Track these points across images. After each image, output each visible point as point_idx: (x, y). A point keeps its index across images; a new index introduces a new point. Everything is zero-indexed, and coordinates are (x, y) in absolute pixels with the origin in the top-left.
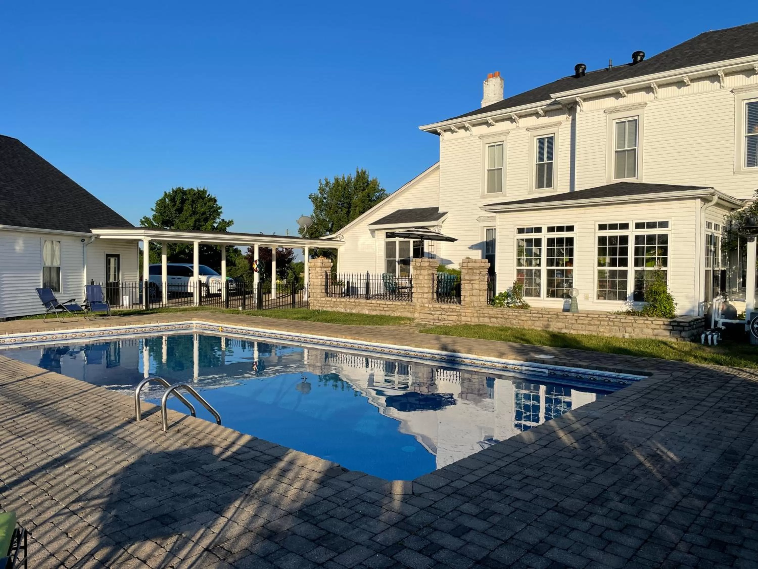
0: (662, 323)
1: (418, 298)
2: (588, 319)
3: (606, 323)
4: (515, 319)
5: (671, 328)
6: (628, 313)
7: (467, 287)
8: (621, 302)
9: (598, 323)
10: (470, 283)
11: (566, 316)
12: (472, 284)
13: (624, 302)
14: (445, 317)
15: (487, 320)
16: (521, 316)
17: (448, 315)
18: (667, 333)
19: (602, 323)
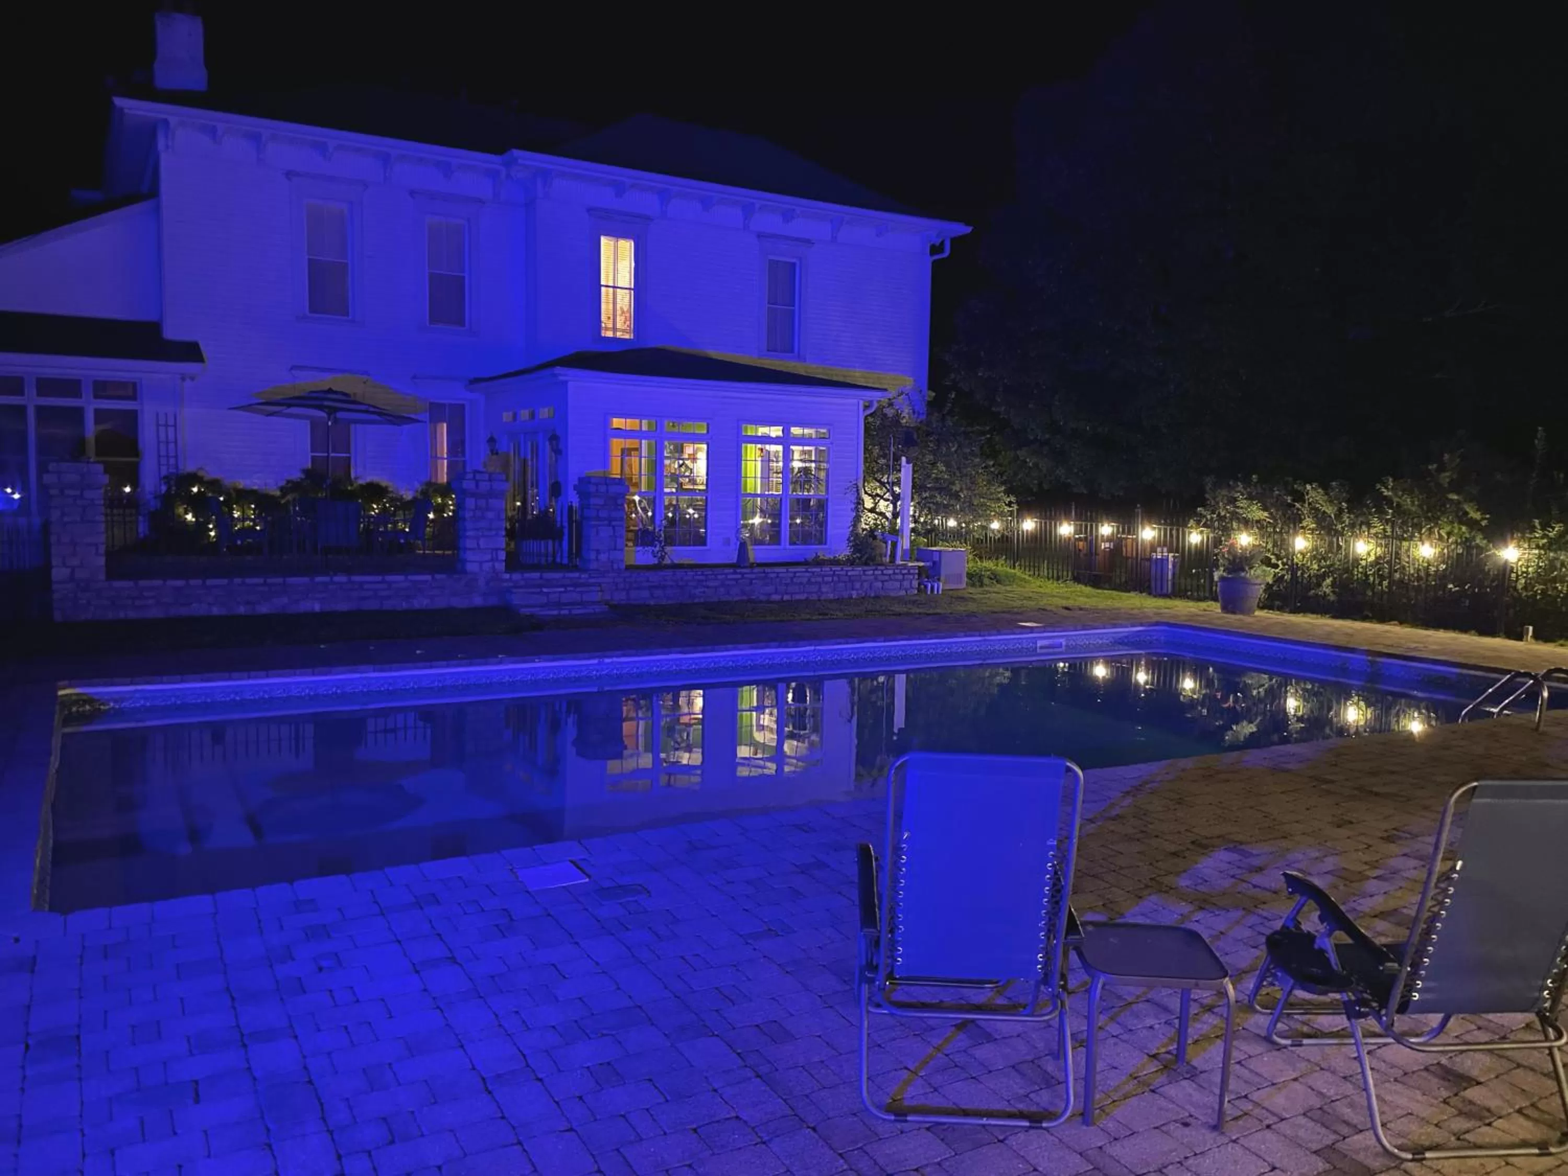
0: (891, 572)
1: (481, 562)
2: (807, 574)
3: (830, 579)
5: (901, 577)
9: (820, 579)
10: (609, 525)
11: (778, 573)
12: (614, 527)
15: (645, 594)
19: (826, 579)
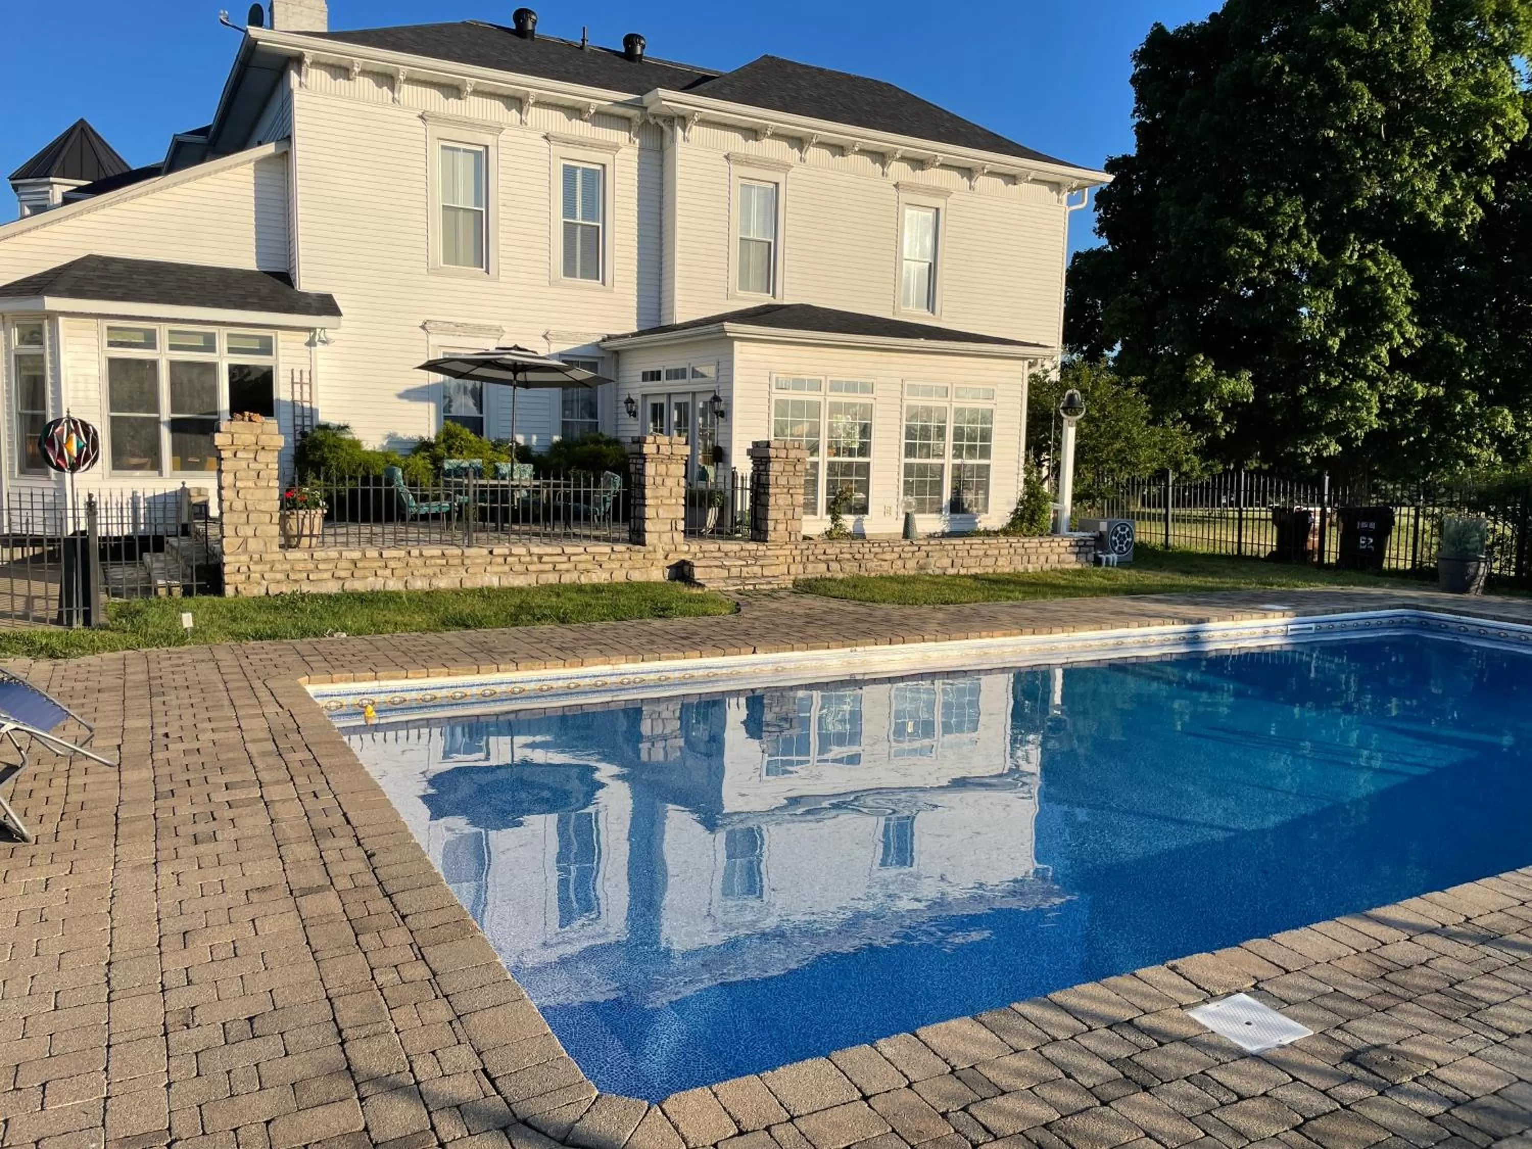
0: (1068, 544)
1: (660, 533)
4: (872, 560)
5: (1077, 550)
6: (944, 535)
7: (780, 502)
8: (934, 516)
10: (788, 493)
12: (792, 495)
13: (938, 516)
14: (757, 569)
15: (822, 567)
16: (884, 552)
17: (762, 566)
18: (1073, 558)
